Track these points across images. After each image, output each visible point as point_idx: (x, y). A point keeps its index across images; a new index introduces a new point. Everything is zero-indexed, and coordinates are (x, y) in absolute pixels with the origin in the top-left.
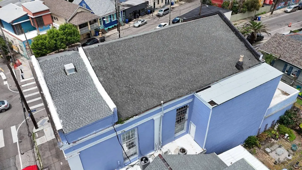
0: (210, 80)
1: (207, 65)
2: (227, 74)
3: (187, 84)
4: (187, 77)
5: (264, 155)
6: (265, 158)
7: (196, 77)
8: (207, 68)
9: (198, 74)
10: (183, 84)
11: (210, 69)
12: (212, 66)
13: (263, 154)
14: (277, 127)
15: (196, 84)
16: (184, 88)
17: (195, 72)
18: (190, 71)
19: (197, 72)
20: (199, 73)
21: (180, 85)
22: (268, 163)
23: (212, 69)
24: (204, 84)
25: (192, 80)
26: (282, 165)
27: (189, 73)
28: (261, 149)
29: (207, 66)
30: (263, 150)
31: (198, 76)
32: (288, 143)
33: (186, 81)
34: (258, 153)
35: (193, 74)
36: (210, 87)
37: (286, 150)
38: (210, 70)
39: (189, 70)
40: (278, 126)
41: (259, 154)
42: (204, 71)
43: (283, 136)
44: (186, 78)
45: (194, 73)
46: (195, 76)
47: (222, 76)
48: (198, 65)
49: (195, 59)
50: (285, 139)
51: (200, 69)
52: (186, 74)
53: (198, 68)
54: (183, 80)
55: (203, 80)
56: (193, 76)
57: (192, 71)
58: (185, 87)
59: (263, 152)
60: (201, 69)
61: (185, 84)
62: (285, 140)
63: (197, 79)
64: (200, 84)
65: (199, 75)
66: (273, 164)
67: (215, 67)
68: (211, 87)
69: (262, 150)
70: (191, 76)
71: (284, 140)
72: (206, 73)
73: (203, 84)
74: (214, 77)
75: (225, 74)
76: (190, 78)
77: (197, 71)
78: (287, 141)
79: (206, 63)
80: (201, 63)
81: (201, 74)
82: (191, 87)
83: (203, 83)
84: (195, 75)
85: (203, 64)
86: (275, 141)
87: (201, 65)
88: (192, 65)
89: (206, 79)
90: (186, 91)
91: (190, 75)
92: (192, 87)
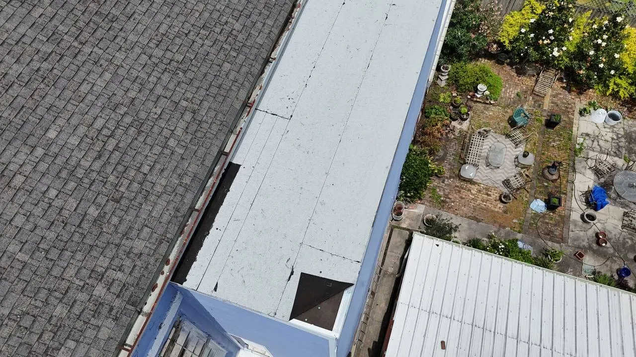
0: (204, 125)
1: (130, 26)
2: (270, 22)
3: (71, 272)
4: (38, 211)
5: (464, 193)
6: (473, 199)
7: (107, 163)
8: (137, 50)
9: (105, 132)
10: (43, 295)
11: (163, 46)
12: (160, 17)
13: (459, 192)
14: (447, 77)
15: (140, 221)
16: (79, 324)
17: (82, 130)
18: (39, 152)
19: (99, 123)
20: (111, 125)
21: (27, 322)
22: (487, 209)
23: (177, 41)
24: (187, 180)
25: (93, 212)
26: (521, 193)
27: (43, 167)
28: (447, 178)
29: (132, 38)
30: (453, 178)
31: (117, 147)
32: (493, 108)
33: (54, 254)
34: (446, 196)
35: (73, 162)
36: (232, 170)
37: (504, 137)
38: (169, 55)
39: (26, 150)
40: (448, 75)
41: (450, 196)
42: (136, 87)
43: (471, 94)
44: (43, 223)
45: (74, 141)
46: (97, 165)
47: (255, 51)
48: (66, 61)
49: (22, 30)
50: (480, 102)
51: (101, 83)
52: (21, 197)
53: (85, 88)
54: (25, 265)
55: (167, 152)
56: (80, 173)
57: (52, 134)
58: (76, 310)
59: (458, 183)
60: (107, 76)
61: (64, 285)
62: (484, 105)
63: (121, 176)
64: (162, 203)
65: (119, 132)
66: (499, 205)
67: (182, 18)
68: (239, 166)
69: (450, 177)
70: (72, 185)
71: (480, 105)
72: (159, 90)
73: (187, 188)
74: (214, 90)
75: (259, 25)
76: (72, 203)
77: (88, 118)
78: (488, 106)
79: (115, 19)
80: (85, 35)
81: (128, 120)
82: (119, 275)
83: (180, 176)
84: (93, 154)
85: (99, 34)
86: (465, 125)
87: (87, 49)
88: (26, 92)
89: (179, 132)
90: (104, 333)
91: (58, 176)
92: (128, 263)
